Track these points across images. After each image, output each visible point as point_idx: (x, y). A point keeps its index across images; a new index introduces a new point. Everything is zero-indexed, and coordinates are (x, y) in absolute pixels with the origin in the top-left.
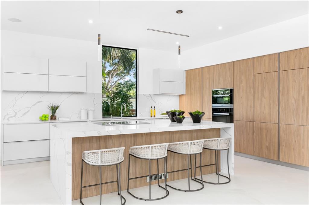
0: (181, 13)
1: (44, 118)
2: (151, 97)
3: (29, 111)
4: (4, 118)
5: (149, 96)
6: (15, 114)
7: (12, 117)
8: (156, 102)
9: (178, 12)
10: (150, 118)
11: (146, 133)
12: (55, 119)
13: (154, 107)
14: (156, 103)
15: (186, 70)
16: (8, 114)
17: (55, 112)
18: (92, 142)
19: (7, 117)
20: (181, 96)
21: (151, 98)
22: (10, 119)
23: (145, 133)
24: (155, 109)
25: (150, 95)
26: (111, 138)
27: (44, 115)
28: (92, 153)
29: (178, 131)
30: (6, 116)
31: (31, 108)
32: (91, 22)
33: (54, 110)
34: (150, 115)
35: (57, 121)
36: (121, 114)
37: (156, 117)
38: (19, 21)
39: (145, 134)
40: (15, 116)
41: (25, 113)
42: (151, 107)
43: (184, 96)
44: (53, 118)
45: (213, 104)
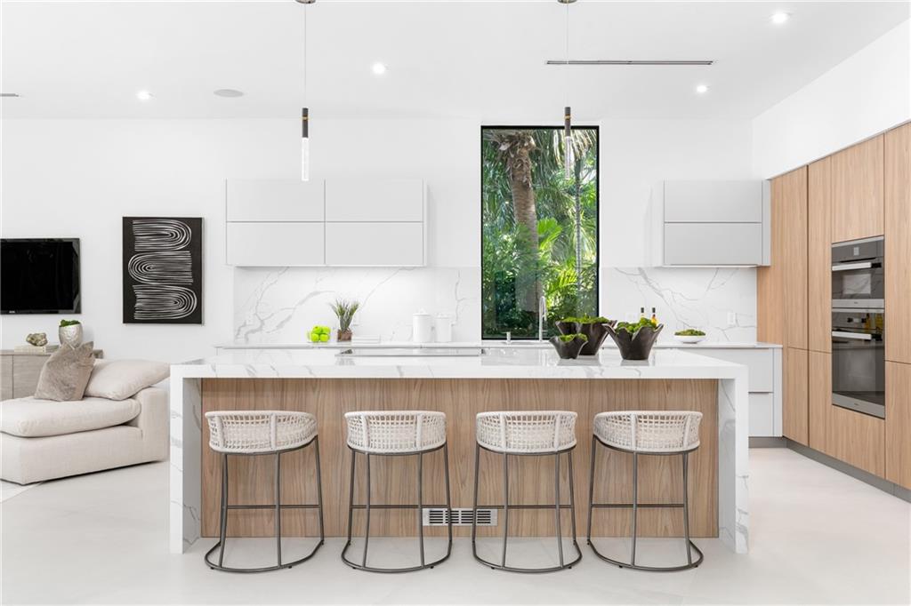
2: (646, 278)
3: (290, 317)
4: (238, 334)
5: (638, 272)
6: (259, 324)
7: (253, 331)
8: (663, 293)
11: (422, 379)
12: (349, 339)
13: (654, 310)
14: (662, 296)
15: (770, 180)
16: (245, 325)
17: (348, 322)
18: (263, 396)
19: (244, 330)
20: (761, 270)
21: (643, 280)
22: (250, 335)
23: (416, 379)
24: (656, 317)
25: (640, 269)
26: (314, 389)
27: (318, 328)
28: (232, 418)
29: (536, 381)
30: (242, 329)
31: (294, 309)
33: (346, 315)
35: (353, 343)
36: (538, 330)
38: (235, 94)
39: (419, 383)
40: (260, 329)
41: (282, 322)
42: (643, 310)
43: (770, 272)
44: (344, 334)
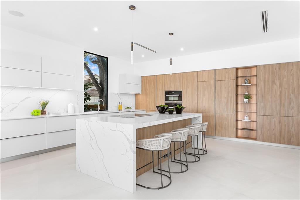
0: (172, 35)
1: (36, 113)
2: (118, 96)
3: (17, 107)
8: (121, 99)
9: (170, 34)
10: (118, 111)
12: (45, 114)
13: (121, 103)
15: (142, 77)
17: (45, 108)
20: (137, 95)
24: (122, 105)
25: (117, 93)
27: (36, 110)
31: (19, 103)
32: (96, 29)
33: (44, 105)
34: (118, 109)
35: (47, 115)
36: (98, 109)
37: (122, 111)
41: (13, 109)
42: (119, 103)
43: (140, 95)
44: (43, 112)
45: (165, 100)
